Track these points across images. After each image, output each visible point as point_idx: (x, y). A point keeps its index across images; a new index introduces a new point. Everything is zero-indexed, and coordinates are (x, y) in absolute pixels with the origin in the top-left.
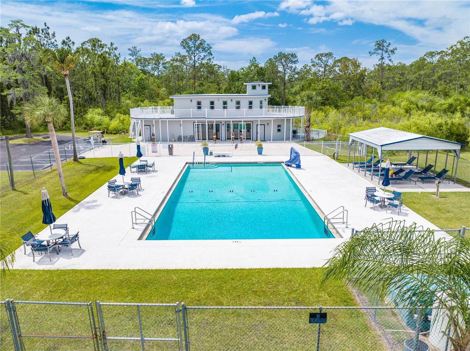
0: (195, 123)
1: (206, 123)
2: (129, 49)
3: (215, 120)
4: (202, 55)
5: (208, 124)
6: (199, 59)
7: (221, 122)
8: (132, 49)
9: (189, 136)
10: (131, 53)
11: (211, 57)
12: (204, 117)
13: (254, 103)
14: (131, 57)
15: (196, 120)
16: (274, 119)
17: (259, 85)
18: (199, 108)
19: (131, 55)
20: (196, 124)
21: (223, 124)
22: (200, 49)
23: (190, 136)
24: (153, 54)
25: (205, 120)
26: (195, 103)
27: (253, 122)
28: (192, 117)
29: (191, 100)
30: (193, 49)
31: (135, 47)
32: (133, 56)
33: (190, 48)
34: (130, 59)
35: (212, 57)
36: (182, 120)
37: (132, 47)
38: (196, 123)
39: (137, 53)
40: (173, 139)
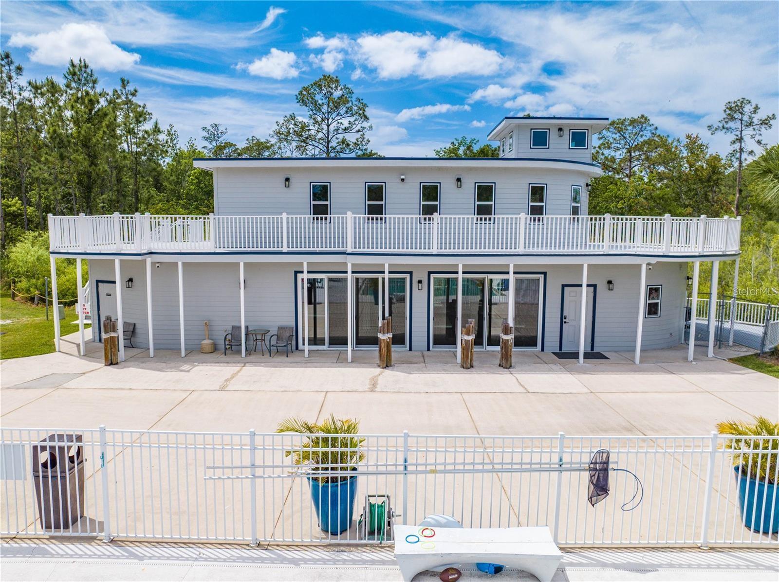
0: (300, 276)
1: (349, 275)
2: (204, 129)
3: (387, 263)
4: (345, 122)
5: (357, 279)
6: (337, 130)
7: (411, 273)
8: (210, 128)
9: (274, 331)
10: (208, 135)
11: (366, 124)
12: (341, 249)
13: (550, 195)
14: (206, 144)
15: (305, 260)
16: (654, 260)
17: (560, 129)
18: (320, 211)
19: (206, 139)
20: (303, 280)
21: (420, 282)
22: (343, 110)
23: (281, 328)
24: (251, 138)
25: (345, 264)
26: (302, 191)
27: (545, 274)
28: (285, 249)
29: (287, 180)
30: (325, 108)
31: (216, 125)
32: (210, 143)
33: (317, 107)
34: (204, 147)
35: (369, 124)
36: (242, 260)
37: (211, 125)
38: (305, 276)
39: (219, 137)
40: (207, 342)
